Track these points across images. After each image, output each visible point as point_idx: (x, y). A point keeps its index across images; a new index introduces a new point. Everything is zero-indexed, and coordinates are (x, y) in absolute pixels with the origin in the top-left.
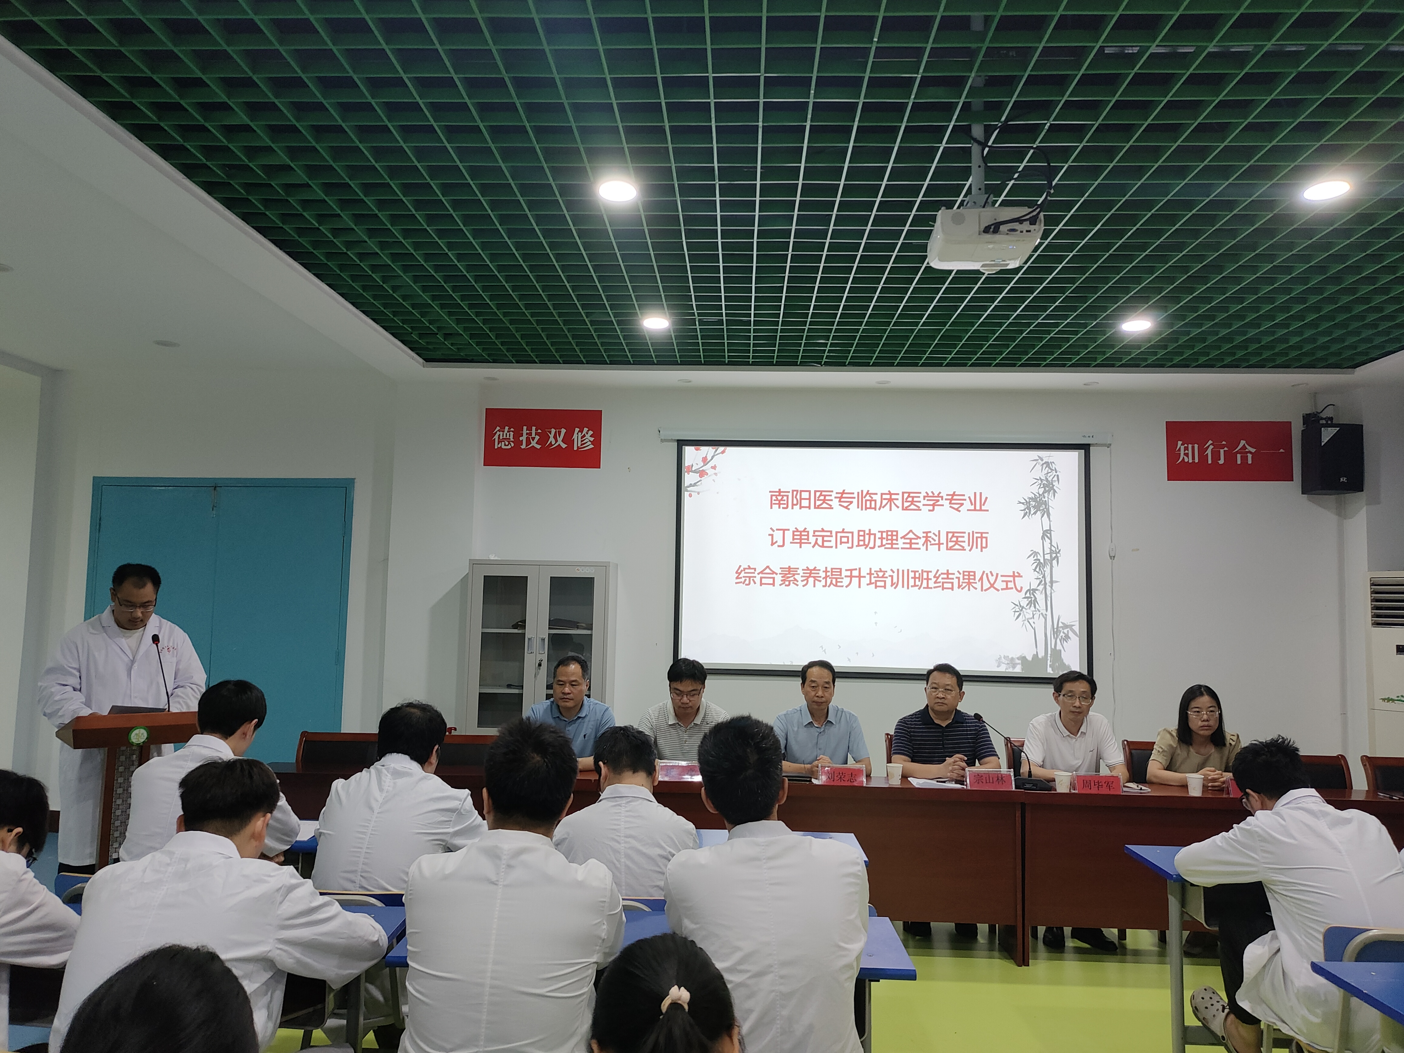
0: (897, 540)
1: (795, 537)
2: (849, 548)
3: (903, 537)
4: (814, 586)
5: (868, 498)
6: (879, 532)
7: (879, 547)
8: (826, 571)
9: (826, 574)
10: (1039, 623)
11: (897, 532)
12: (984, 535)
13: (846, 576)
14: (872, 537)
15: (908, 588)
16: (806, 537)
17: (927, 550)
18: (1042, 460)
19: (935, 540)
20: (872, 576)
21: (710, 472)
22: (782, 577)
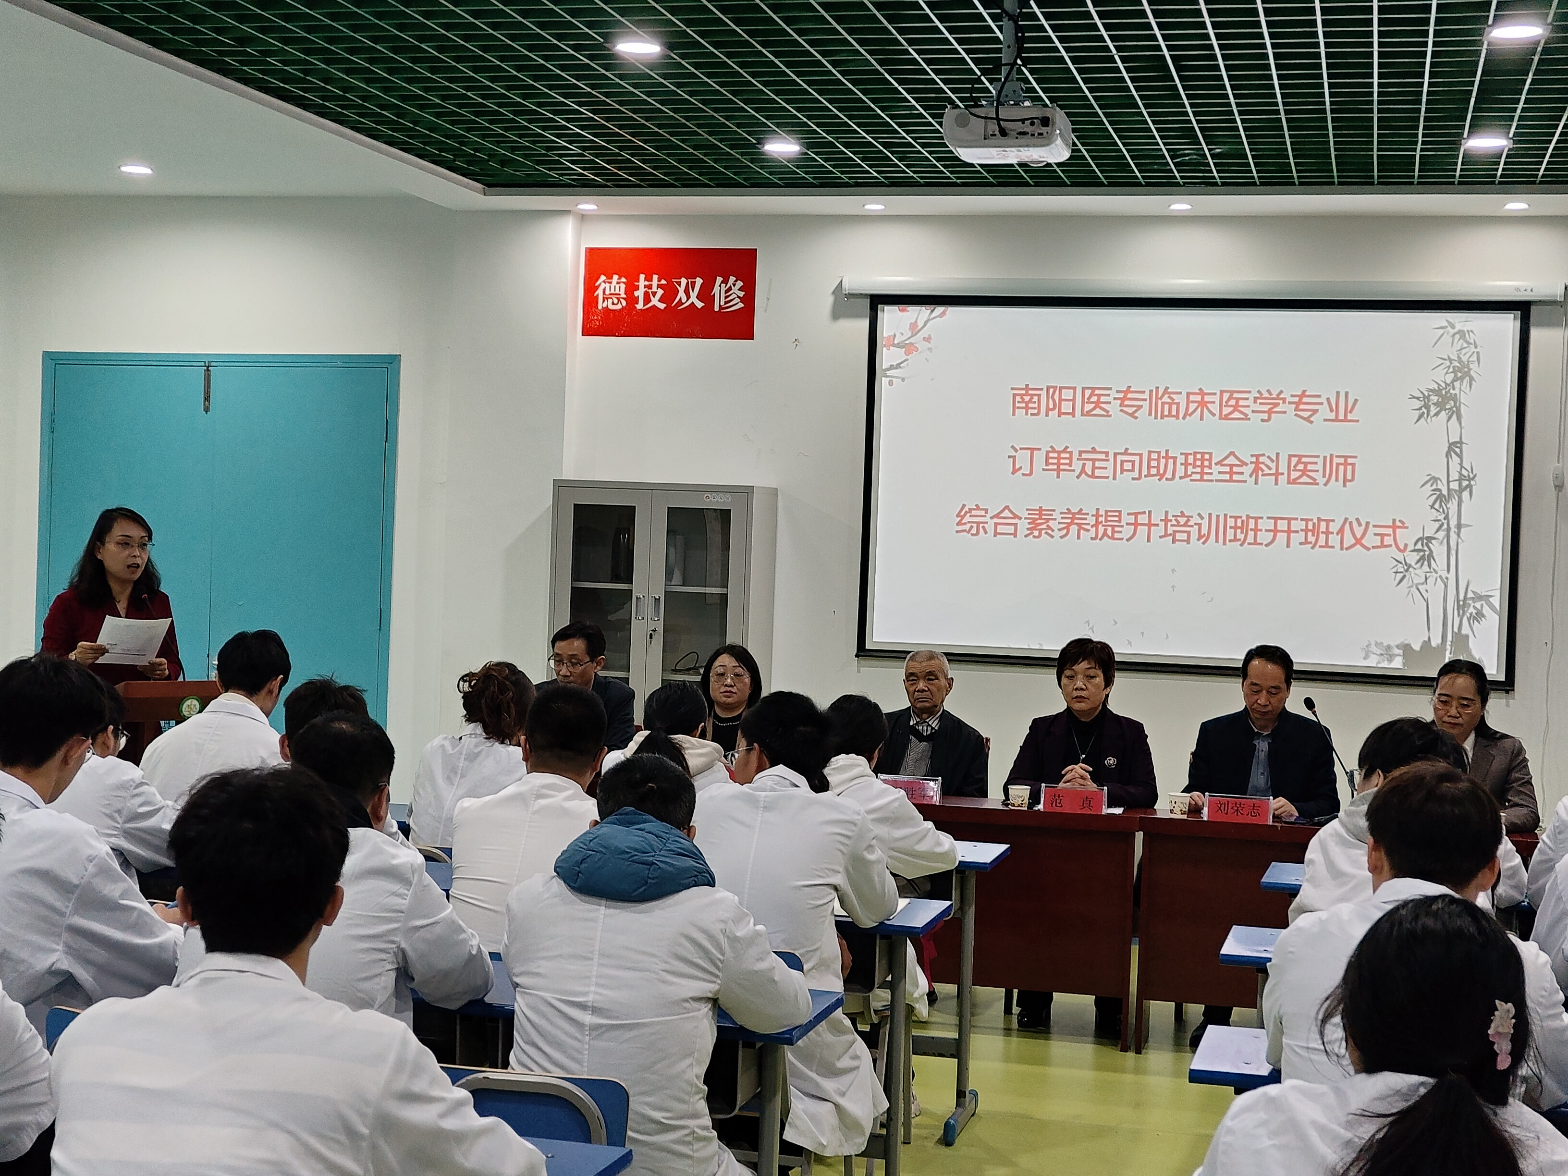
0: (1210, 467)
1: (1051, 461)
2: (1133, 479)
3: (1219, 463)
4: (1079, 538)
5: (1166, 399)
6: (1182, 454)
7: (1181, 478)
8: (1097, 516)
9: (1097, 520)
10: (1435, 592)
11: (1210, 454)
12: (1349, 461)
13: (1128, 524)
14: (1171, 461)
15: (1225, 543)
16: (1067, 461)
17: (1256, 483)
18: (1453, 328)
19: (1270, 468)
20: (1169, 524)
21: (922, 346)
22: (1029, 523)
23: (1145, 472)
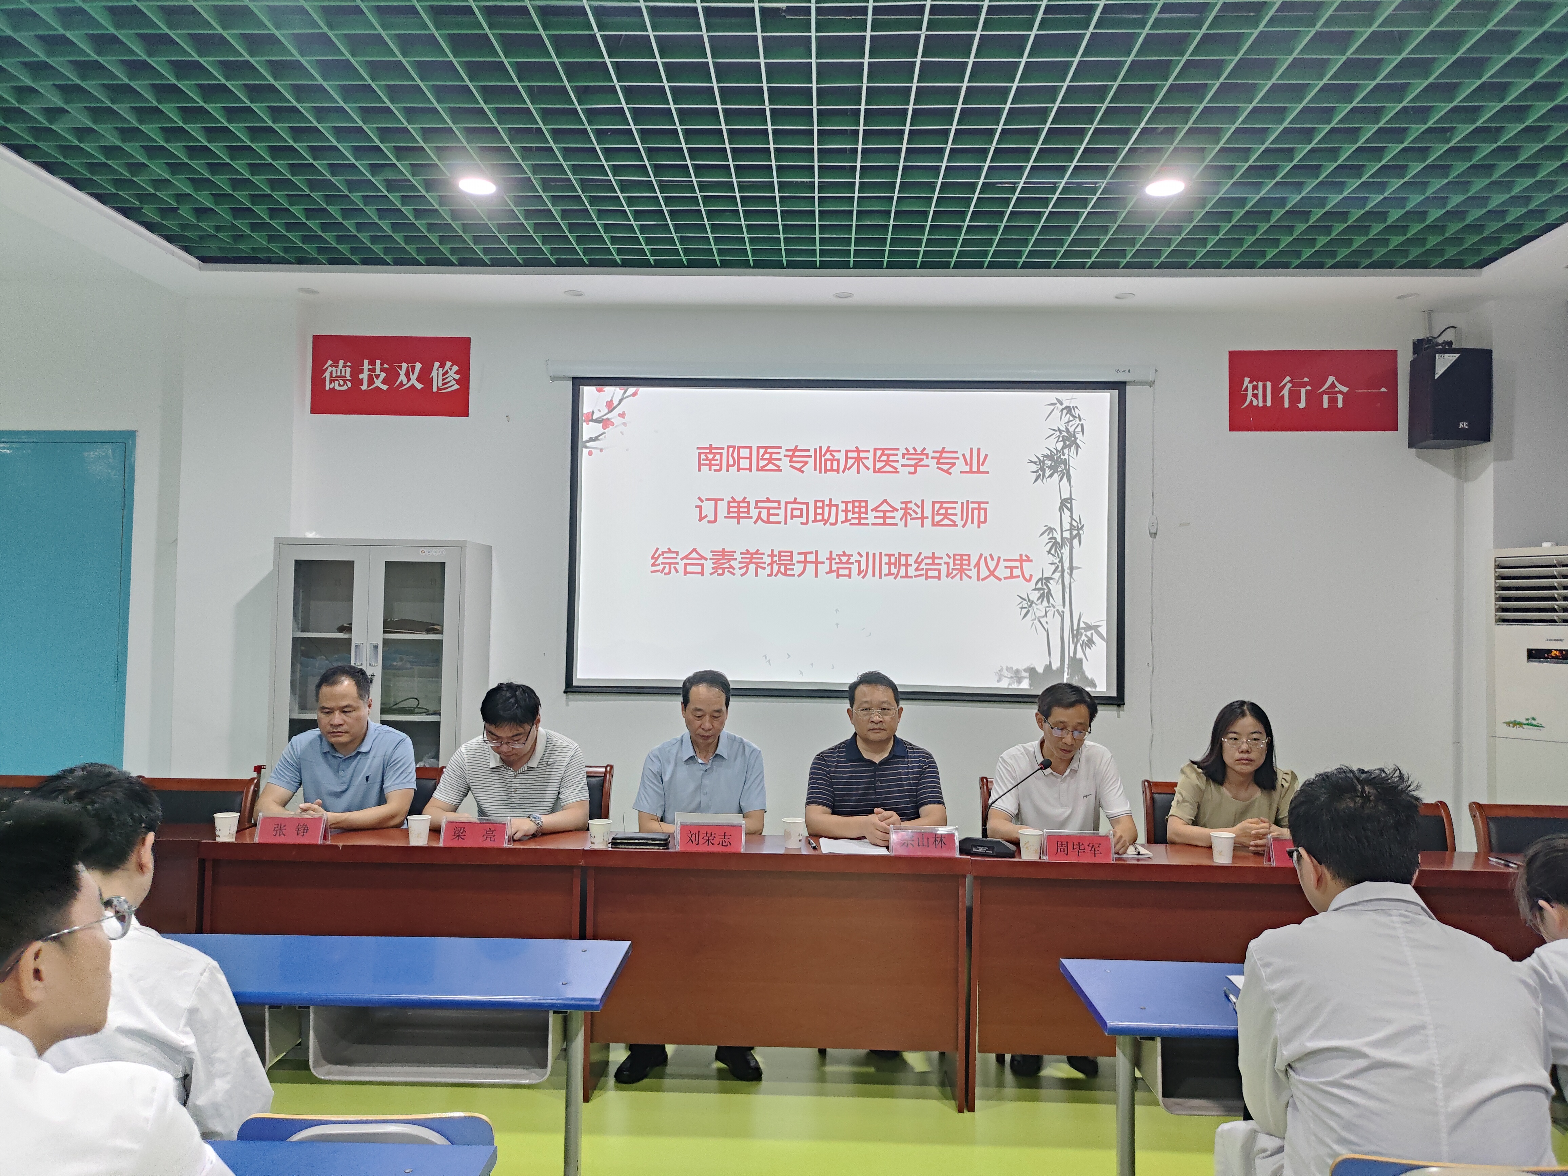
0: (866, 513)
1: (732, 510)
2: (802, 523)
3: (875, 509)
4: (756, 575)
5: (828, 456)
6: (843, 502)
7: (842, 522)
8: (772, 555)
9: (772, 559)
10: (1054, 623)
11: (866, 502)
12: (982, 506)
13: (798, 562)
14: (834, 509)
15: (880, 577)
16: (746, 510)
17: (906, 525)
18: (1061, 404)
19: (917, 513)
20: (833, 562)
21: (617, 421)
22: (714, 563)
23: (812, 517)
